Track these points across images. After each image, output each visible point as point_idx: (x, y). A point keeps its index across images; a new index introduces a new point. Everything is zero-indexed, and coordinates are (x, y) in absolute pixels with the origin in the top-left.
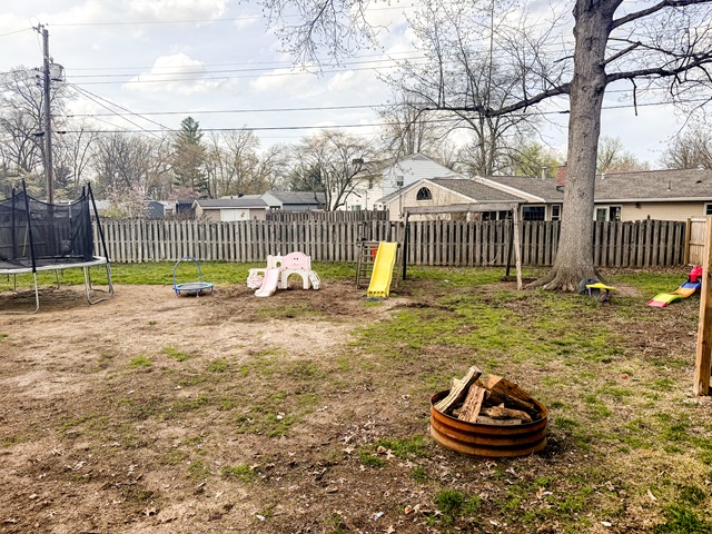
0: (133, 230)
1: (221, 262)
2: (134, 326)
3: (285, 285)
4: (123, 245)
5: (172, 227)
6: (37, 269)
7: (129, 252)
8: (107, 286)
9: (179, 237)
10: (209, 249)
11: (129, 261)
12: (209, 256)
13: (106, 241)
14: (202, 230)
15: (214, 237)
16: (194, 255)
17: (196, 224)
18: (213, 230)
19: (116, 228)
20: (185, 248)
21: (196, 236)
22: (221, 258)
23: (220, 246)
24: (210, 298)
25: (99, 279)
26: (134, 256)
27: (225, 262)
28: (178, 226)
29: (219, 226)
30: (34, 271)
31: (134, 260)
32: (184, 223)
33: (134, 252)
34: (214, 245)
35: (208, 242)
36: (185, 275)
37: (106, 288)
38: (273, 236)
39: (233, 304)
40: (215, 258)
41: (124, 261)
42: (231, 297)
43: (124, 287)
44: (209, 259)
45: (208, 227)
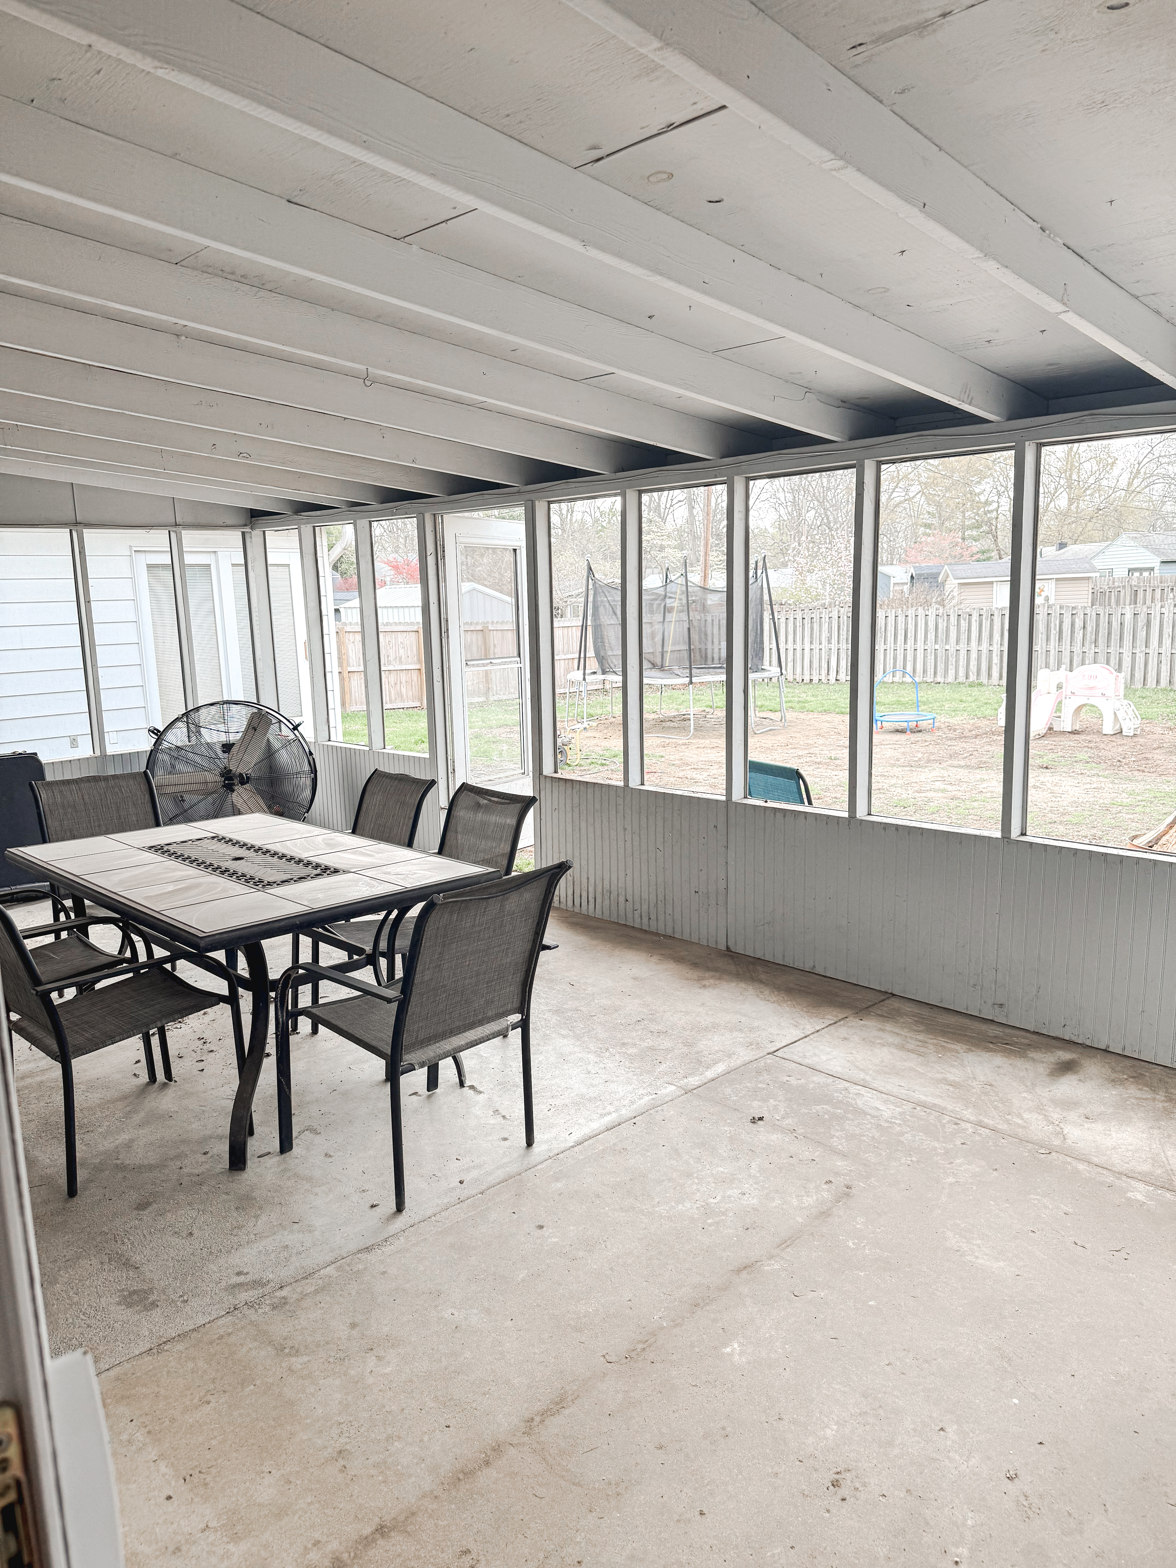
0: (825, 627)
1: (971, 685)
2: (808, 759)
3: (1067, 725)
4: (807, 651)
5: (891, 620)
6: (694, 680)
7: (816, 664)
8: (778, 714)
9: (901, 638)
10: (952, 660)
11: (816, 679)
12: (951, 672)
13: (782, 646)
14: (942, 625)
15: (964, 637)
16: (925, 671)
17: (932, 612)
18: (964, 624)
19: (799, 623)
20: (910, 658)
21: (931, 636)
22: (973, 677)
23: (974, 655)
24: (928, 737)
25: (767, 703)
26: (824, 672)
27: (981, 684)
28: (901, 619)
29: (975, 617)
30: (691, 682)
31: (823, 677)
32: (911, 612)
33: (825, 665)
34: (963, 653)
35: (952, 646)
36: (899, 703)
37: (776, 716)
38: (1079, 635)
39: (958, 746)
40: (962, 678)
41: (807, 678)
42: (962, 737)
43: (802, 716)
44: (950, 678)
45: (954, 619)
